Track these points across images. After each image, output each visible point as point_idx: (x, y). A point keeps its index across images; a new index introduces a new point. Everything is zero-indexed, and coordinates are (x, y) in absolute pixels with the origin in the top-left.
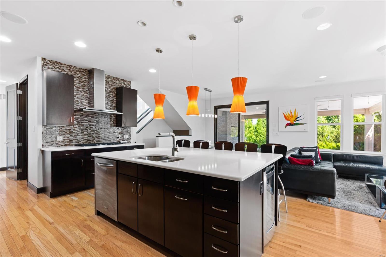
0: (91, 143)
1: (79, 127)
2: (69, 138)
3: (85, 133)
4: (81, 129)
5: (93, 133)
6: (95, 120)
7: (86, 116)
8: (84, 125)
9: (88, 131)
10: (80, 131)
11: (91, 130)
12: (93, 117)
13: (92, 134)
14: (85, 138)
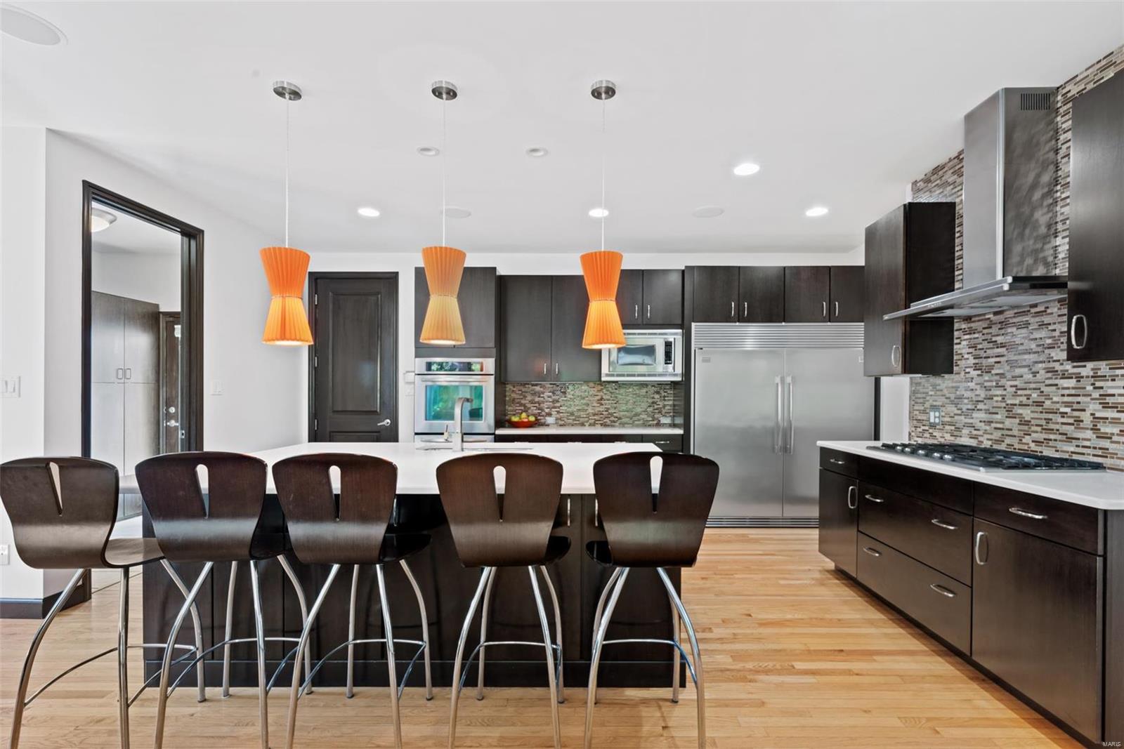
0: (1017, 446)
1: (978, 375)
2: (953, 417)
3: (997, 401)
4: (986, 384)
5: (1024, 399)
6: (1032, 337)
7: (999, 326)
8: (991, 367)
9: (1004, 393)
10: (982, 394)
11: (1016, 386)
12: (1027, 324)
13: (1021, 405)
14: (996, 422)
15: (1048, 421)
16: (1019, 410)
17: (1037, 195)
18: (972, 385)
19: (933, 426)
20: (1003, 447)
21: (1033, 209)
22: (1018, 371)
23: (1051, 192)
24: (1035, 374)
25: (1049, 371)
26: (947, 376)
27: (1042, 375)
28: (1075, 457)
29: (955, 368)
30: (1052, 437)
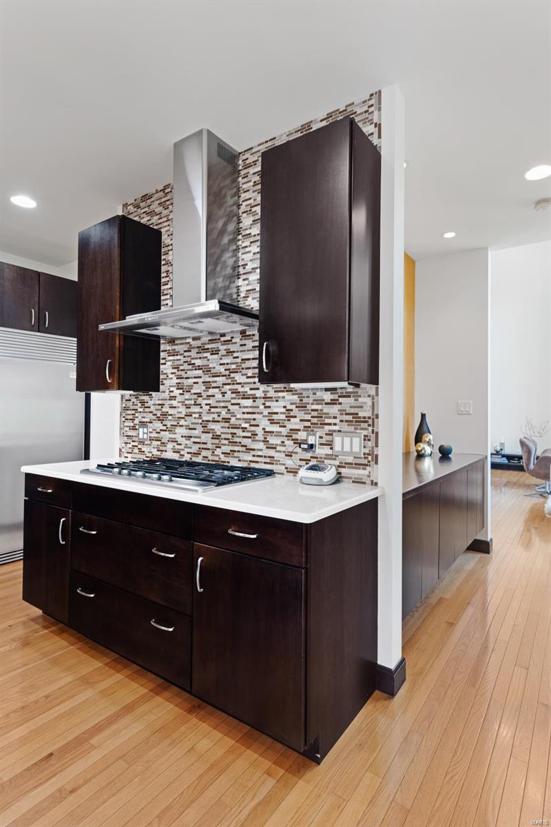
0: (210, 458)
1: (180, 394)
2: (159, 433)
3: (195, 418)
4: (187, 402)
5: (215, 416)
6: (222, 362)
7: (197, 350)
8: (191, 387)
9: (201, 410)
10: (183, 410)
11: (209, 404)
12: (218, 351)
13: (214, 421)
14: (195, 437)
15: (233, 434)
16: (211, 426)
17: (226, 240)
18: (174, 403)
19: (142, 442)
20: (199, 459)
21: (223, 252)
22: (211, 391)
23: (234, 240)
24: (224, 394)
25: (234, 392)
26: (154, 394)
27: (229, 395)
28: (253, 465)
29: (162, 387)
30: (236, 448)
